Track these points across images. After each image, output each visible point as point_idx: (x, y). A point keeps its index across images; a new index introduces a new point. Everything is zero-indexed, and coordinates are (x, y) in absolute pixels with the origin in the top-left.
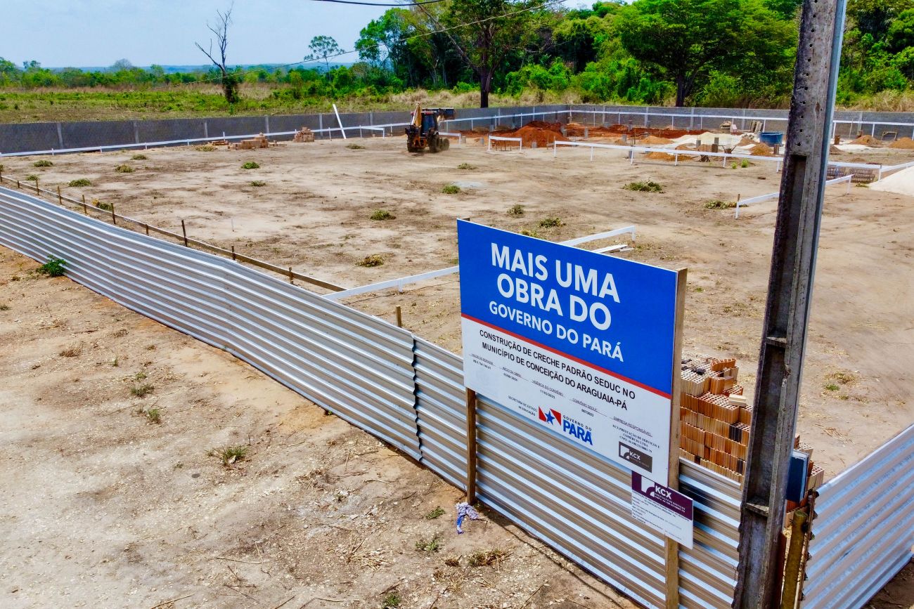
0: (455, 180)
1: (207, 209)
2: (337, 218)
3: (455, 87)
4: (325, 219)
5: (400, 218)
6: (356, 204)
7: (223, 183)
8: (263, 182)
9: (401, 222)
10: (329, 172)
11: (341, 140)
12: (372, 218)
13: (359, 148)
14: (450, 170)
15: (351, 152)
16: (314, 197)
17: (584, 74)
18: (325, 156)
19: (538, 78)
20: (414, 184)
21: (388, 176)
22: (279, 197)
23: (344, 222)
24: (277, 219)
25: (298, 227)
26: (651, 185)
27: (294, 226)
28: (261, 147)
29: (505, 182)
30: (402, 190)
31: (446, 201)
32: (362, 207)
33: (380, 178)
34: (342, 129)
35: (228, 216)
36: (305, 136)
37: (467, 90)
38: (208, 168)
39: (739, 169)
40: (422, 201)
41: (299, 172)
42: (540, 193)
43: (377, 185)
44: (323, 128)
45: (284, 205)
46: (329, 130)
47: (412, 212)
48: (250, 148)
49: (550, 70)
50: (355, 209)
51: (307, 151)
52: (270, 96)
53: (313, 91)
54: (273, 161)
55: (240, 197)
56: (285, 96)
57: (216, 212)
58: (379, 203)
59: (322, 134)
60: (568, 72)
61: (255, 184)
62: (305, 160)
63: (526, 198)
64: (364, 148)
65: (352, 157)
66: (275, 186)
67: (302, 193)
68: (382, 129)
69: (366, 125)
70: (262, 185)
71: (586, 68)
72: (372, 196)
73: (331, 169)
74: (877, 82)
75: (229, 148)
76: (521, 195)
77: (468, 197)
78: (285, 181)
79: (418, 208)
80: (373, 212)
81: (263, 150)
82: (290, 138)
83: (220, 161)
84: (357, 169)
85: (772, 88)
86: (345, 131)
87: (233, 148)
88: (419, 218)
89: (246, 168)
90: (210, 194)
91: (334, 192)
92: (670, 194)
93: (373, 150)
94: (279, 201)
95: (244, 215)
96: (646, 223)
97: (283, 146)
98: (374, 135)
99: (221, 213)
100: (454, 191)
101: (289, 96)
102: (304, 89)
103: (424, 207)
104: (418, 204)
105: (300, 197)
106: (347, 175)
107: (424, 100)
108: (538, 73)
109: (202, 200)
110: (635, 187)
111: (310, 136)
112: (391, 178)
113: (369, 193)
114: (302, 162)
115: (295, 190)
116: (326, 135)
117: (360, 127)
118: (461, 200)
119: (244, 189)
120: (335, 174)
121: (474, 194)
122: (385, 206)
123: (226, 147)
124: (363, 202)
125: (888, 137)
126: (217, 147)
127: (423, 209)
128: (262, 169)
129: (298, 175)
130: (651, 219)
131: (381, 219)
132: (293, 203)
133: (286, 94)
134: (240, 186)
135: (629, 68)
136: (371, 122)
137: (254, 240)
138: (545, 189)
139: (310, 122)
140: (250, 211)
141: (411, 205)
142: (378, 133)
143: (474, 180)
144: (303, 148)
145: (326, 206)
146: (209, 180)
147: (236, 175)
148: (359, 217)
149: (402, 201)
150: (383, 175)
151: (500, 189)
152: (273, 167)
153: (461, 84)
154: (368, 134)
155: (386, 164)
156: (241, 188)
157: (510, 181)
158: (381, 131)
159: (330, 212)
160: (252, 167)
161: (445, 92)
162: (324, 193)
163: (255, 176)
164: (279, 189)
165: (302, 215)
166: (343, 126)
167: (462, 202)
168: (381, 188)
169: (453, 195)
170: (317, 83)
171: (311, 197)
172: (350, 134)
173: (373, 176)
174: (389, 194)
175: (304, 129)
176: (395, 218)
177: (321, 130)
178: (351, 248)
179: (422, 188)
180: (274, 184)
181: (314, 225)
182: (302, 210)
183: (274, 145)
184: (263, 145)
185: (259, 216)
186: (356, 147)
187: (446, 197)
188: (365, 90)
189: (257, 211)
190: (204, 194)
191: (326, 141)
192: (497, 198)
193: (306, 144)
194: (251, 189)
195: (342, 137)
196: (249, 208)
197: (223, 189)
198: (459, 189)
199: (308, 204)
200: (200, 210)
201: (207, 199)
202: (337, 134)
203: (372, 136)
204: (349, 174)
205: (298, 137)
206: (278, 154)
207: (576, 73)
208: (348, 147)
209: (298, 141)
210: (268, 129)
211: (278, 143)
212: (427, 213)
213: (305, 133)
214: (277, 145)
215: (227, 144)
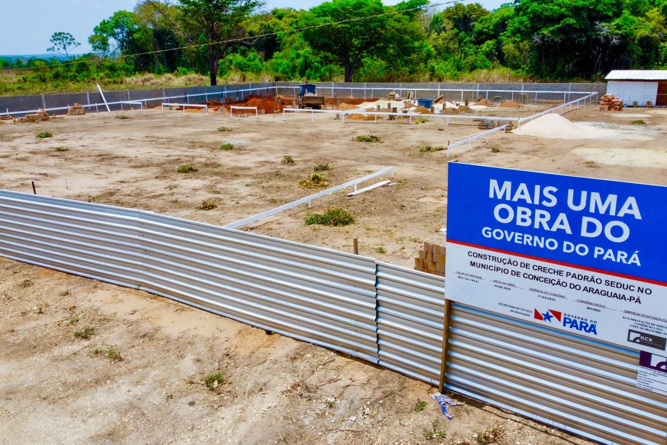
0: (224, 140)
1: (32, 172)
2: (149, 173)
3: (176, 71)
4: (139, 175)
5: (200, 170)
6: (157, 162)
7: (30, 150)
8: (65, 148)
9: (205, 174)
10: (115, 137)
11: (107, 112)
12: (179, 171)
13: (127, 118)
14: (213, 133)
15: (121, 122)
16: (117, 157)
17: (273, 61)
18: (102, 125)
19: (239, 64)
20: (193, 145)
21: (166, 138)
22: (88, 159)
23: (157, 175)
24: (98, 177)
25: (122, 182)
26: (372, 137)
27: (118, 182)
28: (43, 120)
29: (263, 140)
30: (187, 149)
31: (228, 156)
32: (163, 164)
33: (162, 140)
34: (106, 104)
35: (54, 176)
36: (77, 110)
37: (185, 73)
38: (6, 138)
39: (421, 125)
40: (208, 156)
41: (89, 138)
42: (295, 147)
43: (163, 146)
44: (91, 103)
45: (97, 165)
46: (96, 105)
47: (206, 165)
48: (33, 121)
49: (247, 58)
50: (159, 165)
51: (85, 122)
52: (19, 80)
53: (57, 76)
54: (61, 130)
55: (52, 161)
56: (33, 80)
57: (40, 174)
58: (176, 160)
59: (90, 109)
60: (260, 60)
61: (59, 150)
62: (87, 129)
63: (287, 150)
64: (131, 118)
65: (125, 125)
66: (78, 151)
67: (105, 155)
68: (140, 103)
69: (125, 100)
70: (65, 150)
71: (274, 56)
72: (166, 154)
73: (116, 135)
74: (470, 65)
75: (15, 121)
76: (282, 148)
77: (242, 152)
78: (83, 146)
79: (209, 162)
80: (177, 167)
81: (45, 122)
82: (65, 112)
83: (13, 133)
84: (138, 135)
85: (407, 69)
86: (109, 105)
87: (19, 122)
88: (216, 170)
89: (40, 137)
90: (24, 159)
91: (131, 153)
92: (387, 143)
93: (139, 119)
94: (89, 162)
95: (67, 175)
96: (389, 164)
97: (62, 118)
98: (132, 108)
99: (46, 175)
100: (229, 148)
101: (36, 80)
102: (49, 75)
103: (214, 161)
104: (208, 159)
105: (104, 158)
106: (132, 140)
107: (153, 81)
108: (239, 61)
109: (19, 164)
110: (361, 139)
111: (81, 110)
112: (170, 141)
113: (160, 152)
114: (86, 131)
115: (98, 153)
116: (93, 109)
117: (121, 102)
118: (239, 154)
119: (51, 154)
120: (122, 139)
121: (246, 150)
122: (182, 162)
123: (11, 121)
124: (162, 160)
125: (497, 100)
126: (4, 121)
127: (215, 163)
128: (54, 137)
129: (91, 141)
130: (389, 161)
131: (186, 172)
132: (103, 163)
133: (33, 78)
134: (47, 152)
135: (305, 57)
136: (129, 98)
137: (93, 195)
138: (296, 144)
139: (80, 99)
140: (70, 171)
141: (203, 160)
142: (136, 107)
143: (238, 139)
144: (79, 119)
145: (133, 164)
146: (15, 148)
147: (36, 143)
148: (166, 171)
149: (193, 157)
150: (162, 138)
151: (263, 144)
152: (63, 136)
153: (180, 69)
154: (127, 107)
155: (157, 130)
156: (47, 153)
157: (267, 139)
158: (140, 105)
159: (140, 169)
160: (47, 136)
161: (169, 75)
162: (124, 154)
163: (54, 143)
164: (82, 153)
165: (118, 172)
166: (107, 102)
167: (240, 156)
168: (168, 148)
169: (230, 151)
170: (60, 69)
171: (115, 158)
172: (113, 108)
173: (154, 139)
174: (178, 153)
175: (76, 105)
176: (197, 170)
177: (89, 105)
178: (180, 196)
179: (201, 147)
180: (75, 148)
181: (134, 180)
182: (116, 169)
183: (53, 118)
184: (45, 118)
185: (81, 175)
186: (124, 118)
187: (224, 153)
188: (102, 74)
189: (76, 171)
190: (17, 159)
191: (95, 114)
192: (265, 152)
193: (79, 116)
194: (57, 153)
195: (107, 110)
196: (67, 169)
197: (32, 155)
198: (233, 146)
199: (118, 163)
200: (25, 173)
201: (23, 163)
202: (103, 108)
203: (131, 109)
204: (134, 138)
205: (72, 111)
206: (61, 125)
207: (266, 60)
208: (117, 118)
209: (71, 114)
210: (44, 105)
211: (57, 116)
212: (220, 165)
213: (77, 108)
214: (56, 118)
215: (12, 119)
